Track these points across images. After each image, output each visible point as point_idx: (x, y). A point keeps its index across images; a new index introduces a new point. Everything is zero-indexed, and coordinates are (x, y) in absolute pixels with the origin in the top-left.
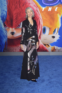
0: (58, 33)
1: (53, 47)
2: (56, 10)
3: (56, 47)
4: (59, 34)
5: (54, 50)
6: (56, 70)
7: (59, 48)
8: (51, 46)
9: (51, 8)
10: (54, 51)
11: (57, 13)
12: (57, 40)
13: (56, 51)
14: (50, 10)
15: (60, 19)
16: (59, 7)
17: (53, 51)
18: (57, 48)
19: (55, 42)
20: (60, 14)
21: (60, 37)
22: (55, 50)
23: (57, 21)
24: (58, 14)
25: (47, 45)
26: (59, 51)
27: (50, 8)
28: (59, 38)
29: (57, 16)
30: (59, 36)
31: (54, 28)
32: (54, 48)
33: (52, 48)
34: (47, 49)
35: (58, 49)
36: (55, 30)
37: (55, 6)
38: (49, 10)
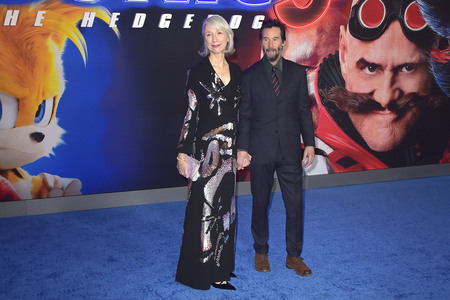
0: (55, 120)
1: (38, 178)
2: (38, 23)
3: (51, 179)
4: (60, 124)
5: (42, 192)
6: (54, 275)
7: (65, 181)
8: (31, 173)
9: (17, 12)
10: (45, 193)
11: (46, 35)
12: (54, 149)
13: (52, 194)
14: (14, 23)
15: (61, 62)
16: (52, 9)
17: (38, 195)
18: (56, 182)
19: (44, 158)
20: (57, 40)
21: (64, 137)
22: (49, 189)
23: (46, 69)
24: (50, 41)
25: (11, 174)
26: (65, 192)
27: (9, 12)
28: (61, 141)
29: (46, 48)
30: (61, 131)
31: (37, 99)
32: (45, 182)
33: (34, 181)
34: (14, 190)
35: (60, 185)
36: (42, 108)
37: (32, 7)
38: (6, 23)
